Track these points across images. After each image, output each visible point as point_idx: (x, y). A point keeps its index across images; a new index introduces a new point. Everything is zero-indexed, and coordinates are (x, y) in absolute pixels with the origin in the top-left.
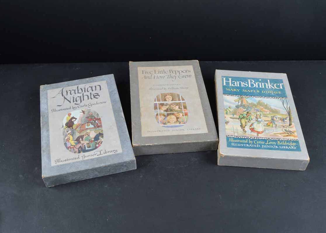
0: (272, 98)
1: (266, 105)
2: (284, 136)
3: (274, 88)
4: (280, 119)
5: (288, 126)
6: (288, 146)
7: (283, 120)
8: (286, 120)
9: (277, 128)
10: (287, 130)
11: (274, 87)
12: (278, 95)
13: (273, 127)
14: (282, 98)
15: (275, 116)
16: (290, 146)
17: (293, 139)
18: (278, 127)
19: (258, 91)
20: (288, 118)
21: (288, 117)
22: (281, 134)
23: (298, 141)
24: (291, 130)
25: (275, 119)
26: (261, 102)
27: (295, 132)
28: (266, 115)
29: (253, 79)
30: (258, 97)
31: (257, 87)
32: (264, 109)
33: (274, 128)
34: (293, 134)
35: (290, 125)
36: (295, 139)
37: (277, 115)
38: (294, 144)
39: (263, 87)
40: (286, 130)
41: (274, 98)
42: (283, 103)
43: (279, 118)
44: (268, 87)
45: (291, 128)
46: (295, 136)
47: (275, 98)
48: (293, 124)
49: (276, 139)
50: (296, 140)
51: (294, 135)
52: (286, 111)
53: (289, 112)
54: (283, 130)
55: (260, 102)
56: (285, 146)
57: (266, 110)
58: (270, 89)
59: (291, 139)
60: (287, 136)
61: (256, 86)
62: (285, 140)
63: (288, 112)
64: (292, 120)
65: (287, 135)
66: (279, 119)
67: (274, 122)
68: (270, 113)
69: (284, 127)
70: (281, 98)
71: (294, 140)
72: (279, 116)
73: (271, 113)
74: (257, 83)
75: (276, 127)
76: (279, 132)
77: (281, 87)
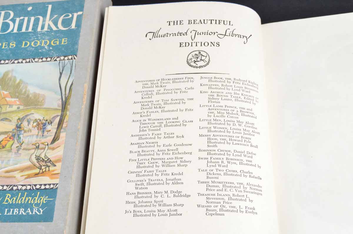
0: (40, 60)
1: (19, 83)
2: (29, 177)
3: (54, 28)
4: (38, 125)
5: (49, 144)
6: (26, 206)
7: (42, 126)
8: (49, 127)
9: (20, 152)
10: (43, 156)
11: (58, 28)
12: (57, 48)
13: (10, 151)
14: (65, 57)
15: (27, 116)
16: (31, 206)
17: (45, 185)
18: (24, 149)
19: (13, 45)
20: (58, 120)
21: (58, 116)
22: (22, 170)
23: (57, 188)
24: (52, 155)
25: (25, 124)
26: (10, 76)
27: (58, 161)
28: (7, 116)
29: (13, 7)
30: (7, 61)
31: (15, 31)
32: (8, 99)
33: (12, 155)
34: (52, 168)
35: (54, 141)
36: (50, 185)
37: (33, 111)
38: (44, 199)
39: (30, 30)
40: (38, 158)
41: (44, 59)
42: (61, 74)
43: (36, 120)
44: (43, 28)
45: (53, 149)
46: (54, 175)
47: (46, 61)
48: (63, 135)
49: (5, 188)
50: (52, 186)
51: (53, 171)
52: (60, 97)
53: (66, 99)
54: (33, 158)
55: (7, 75)
56: (19, 206)
57: (13, 100)
58: (44, 34)
59: (41, 185)
60: (37, 175)
61: (13, 30)
62: (26, 190)
63: (64, 99)
64: (64, 125)
65: (37, 171)
66: (35, 124)
67: (18, 135)
68: (18, 108)
69: (38, 147)
70: (62, 58)
71: (47, 187)
72: (38, 115)
73: (22, 107)
74: (18, 20)
75: (18, 150)
76: (18, 166)
77: (73, 26)
